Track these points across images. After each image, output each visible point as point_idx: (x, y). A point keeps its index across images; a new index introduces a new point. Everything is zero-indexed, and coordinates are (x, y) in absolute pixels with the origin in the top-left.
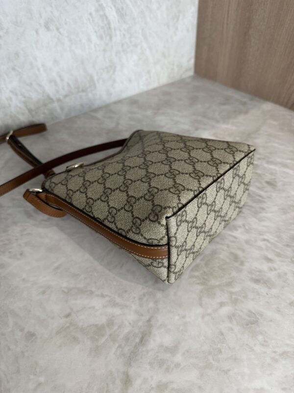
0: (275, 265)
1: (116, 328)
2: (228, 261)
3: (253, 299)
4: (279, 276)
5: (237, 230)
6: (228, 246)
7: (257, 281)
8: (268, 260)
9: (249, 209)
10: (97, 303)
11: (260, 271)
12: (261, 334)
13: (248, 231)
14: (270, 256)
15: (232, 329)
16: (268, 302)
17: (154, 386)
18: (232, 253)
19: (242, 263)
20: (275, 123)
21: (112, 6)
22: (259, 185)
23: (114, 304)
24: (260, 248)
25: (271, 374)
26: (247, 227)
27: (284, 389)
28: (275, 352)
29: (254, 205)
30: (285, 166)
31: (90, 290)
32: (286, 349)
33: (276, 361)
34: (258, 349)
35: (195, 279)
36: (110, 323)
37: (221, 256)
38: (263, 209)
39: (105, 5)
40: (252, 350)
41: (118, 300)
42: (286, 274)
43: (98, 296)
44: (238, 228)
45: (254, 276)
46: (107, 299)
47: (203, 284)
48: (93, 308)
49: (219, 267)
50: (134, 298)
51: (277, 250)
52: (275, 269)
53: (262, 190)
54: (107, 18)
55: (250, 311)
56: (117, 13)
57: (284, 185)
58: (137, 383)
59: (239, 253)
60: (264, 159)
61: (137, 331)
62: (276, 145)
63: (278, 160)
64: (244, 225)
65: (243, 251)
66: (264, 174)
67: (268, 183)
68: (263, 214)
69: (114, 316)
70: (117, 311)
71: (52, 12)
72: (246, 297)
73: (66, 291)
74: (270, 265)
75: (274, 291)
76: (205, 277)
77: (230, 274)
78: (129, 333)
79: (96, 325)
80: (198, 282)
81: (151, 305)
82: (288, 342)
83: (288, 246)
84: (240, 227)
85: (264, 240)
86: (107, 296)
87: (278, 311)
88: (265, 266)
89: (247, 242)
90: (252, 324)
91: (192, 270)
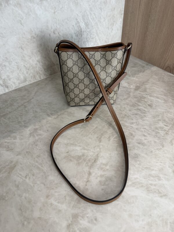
0: (147, 138)
1: (85, 157)
2: (128, 135)
3: (137, 150)
4: (148, 142)
5: (133, 124)
6: (129, 130)
7: (139, 143)
8: (144, 136)
9: (139, 116)
10: (78, 148)
11: (141, 140)
12: (139, 161)
13: (138, 125)
14: (145, 134)
16: (143, 151)
17: (99, 175)
18: (130, 133)
19: (134, 137)
20: (157, 77)
21: (83, 22)
22: (145, 106)
23: (84, 149)
24: (142, 131)
25: (140, 174)
27: (145, 178)
28: (143, 167)
29: (141, 114)
30: (158, 98)
31: (75, 144)
32: (147, 166)
33: (143, 170)
34: (137, 166)
35: (115, 142)
36: (83, 155)
38: (145, 116)
39: (79, 21)
40: (135, 166)
41: (86, 148)
42: (151, 141)
43: (78, 146)
44: (134, 124)
45: (138, 141)
46: (82, 147)
48: (77, 150)
50: (92, 147)
51: (149, 132)
52: (147, 139)
53: (146, 108)
54: (80, 27)
55: (135, 154)
56: (85, 24)
57: (156, 106)
58: (93, 174)
59: (133, 133)
60: (149, 94)
61: (93, 158)
62: (155, 88)
63: (155, 95)
64: (136, 122)
66: (148, 101)
67: (149, 105)
68: (145, 118)
69: (84, 153)
70: (86, 151)
71: (57, 26)
72: (134, 149)
73: (66, 144)
74: (145, 138)
75: (145, 147)
77: (129, 140)
78: (90, 159)
79: (78, 156)
81: (98, 150)
82: (148, 164)
83: (153, 131)
84: (135, 123)
85: (144, 128)
86: (82, 146)
87: (146, 154)
88: (143, 138)
89: (137, 129)
90: (135, 158)
91: (114, 138)
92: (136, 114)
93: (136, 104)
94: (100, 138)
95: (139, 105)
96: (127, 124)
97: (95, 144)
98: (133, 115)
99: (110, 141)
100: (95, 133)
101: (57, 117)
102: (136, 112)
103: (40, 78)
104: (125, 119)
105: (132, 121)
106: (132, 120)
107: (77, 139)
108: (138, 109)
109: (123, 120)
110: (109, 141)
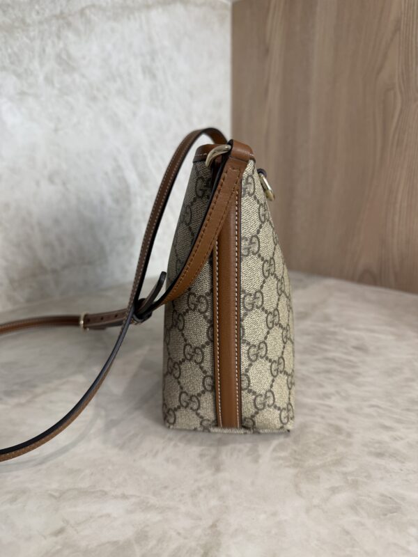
0: (399, 434)
1: (152, 543)
2: (327, 434)
3: (382, 479)
4: (410, 446)
5: (329, 398)
6: (323, 417)
7: (380, 455)
8: (387, 428)
10: (114, 508)
11: (379, 442)
13: (346, 399)
14: (388, 423)
15: (363, 525)
16: (407, 481)
18: (330, 425)
19: (349, 435)
20: (344, 295)
22: (344, 350)
23: (145, 507)
24: (368, 416)
26: (343, 394)
29: (344, 370)
31: (100, 491)
35: (281, 462)
36: (142, 537)
37: (316, 430)
38: (358, 374)
40: (406, 551)
41: (153, 500)
43: (116, 497)
45: (373, 450)
46: (133, 500)
47: (295, 466)
48: (108, 515)
49: (315, 443)
50: (182, 495)
51: (395, 416)
52: (402, 439)
53: (351, 355)
55: (382, 495)
57: (378, 349)
59: (342, 424)
60: (342, 326)
61: (193, 544)
63: (361, 326)
64: (338, 392)
65: (347, 421)
66: (347, 340)
67: (355, 348)
68: (360, 379)
69: (147, 526)
70: (153, 517)
71: (59, 165)
72: (369, 476)
73: (56, 494)
74: (392, 434)
75: (410, 465)
76: (298, 457)
77: (335, 450)
78: (179, 549)
79: (115, 543)
80: (288, 464)
81: (214, 502)
83: (408, 410)
84: (333, 395)
85: (373, 406)
86: (132, 496)
88: (385, 436)
89: (349, 410)
90: (392, 512)
91: (274, 450)
92: (328, 371)
93: (315, 347)
95: (326, 350)
97: (196, 481)
98: (318, 373)
102: (323, 366)
105: (321, 391)
106: (321, 386)
107: (110, 467)
108: (327, 359)
110: (256, 460)
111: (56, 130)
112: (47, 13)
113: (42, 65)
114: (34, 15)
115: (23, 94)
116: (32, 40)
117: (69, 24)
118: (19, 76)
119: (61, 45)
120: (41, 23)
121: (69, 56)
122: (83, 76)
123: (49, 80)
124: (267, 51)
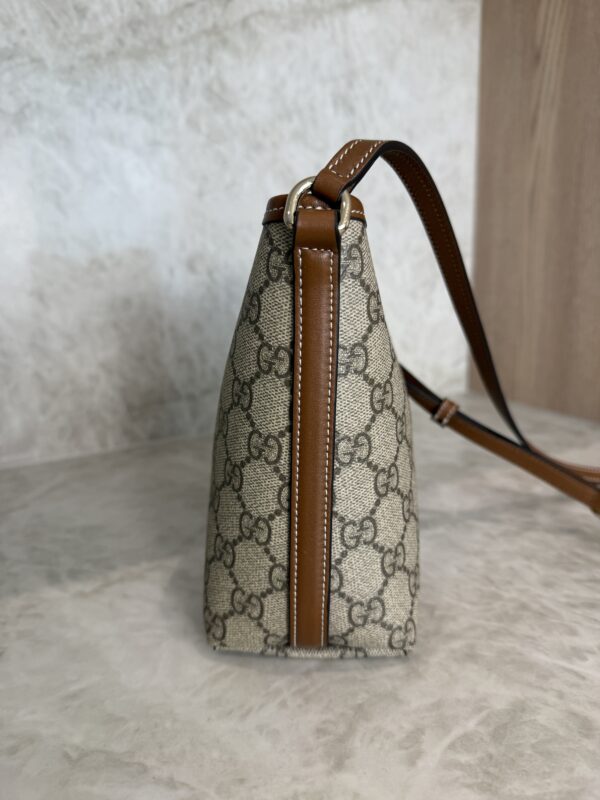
2: (562, 732)
5: (584, 659)
6: (561, 695)
18: (574, 714)
31: (139, 764)
35: (458, 773)
37: (541, 719)
43: (157, 781)
44: (589, 656)
46: (183, 793)
49: (533, 746)
73: (74, 755)
76: (492, 770)
77: (571, 770)
80: (469, 781)
86: (183, 785)
91: (452, 746)
93: (579, 556)
94: (342, 739)
96: (540, 658)
97: (295, 779)
98: (573, 606)
99: (420, 763)
100: (307, 700)
101: (97, 591)
103: (103, 444)
104: (522, 628)
105: (568, 641)
106: (573, 632)
107: (168, 725)
109: (511, 634)
110: (412, 761)
111: (201, 194)
112: (194, 28)
113: (183, 101)
114: (175, 33)
115: (155, 144)
116: (170, 67)
117: (224, 42)
118: (151, 119)
119: (212, 72)
120: (185, 42)
121: (223, 86)
122: (242, 114)
123: (192, 123)
124: (537, 57)
